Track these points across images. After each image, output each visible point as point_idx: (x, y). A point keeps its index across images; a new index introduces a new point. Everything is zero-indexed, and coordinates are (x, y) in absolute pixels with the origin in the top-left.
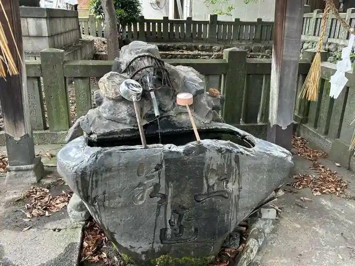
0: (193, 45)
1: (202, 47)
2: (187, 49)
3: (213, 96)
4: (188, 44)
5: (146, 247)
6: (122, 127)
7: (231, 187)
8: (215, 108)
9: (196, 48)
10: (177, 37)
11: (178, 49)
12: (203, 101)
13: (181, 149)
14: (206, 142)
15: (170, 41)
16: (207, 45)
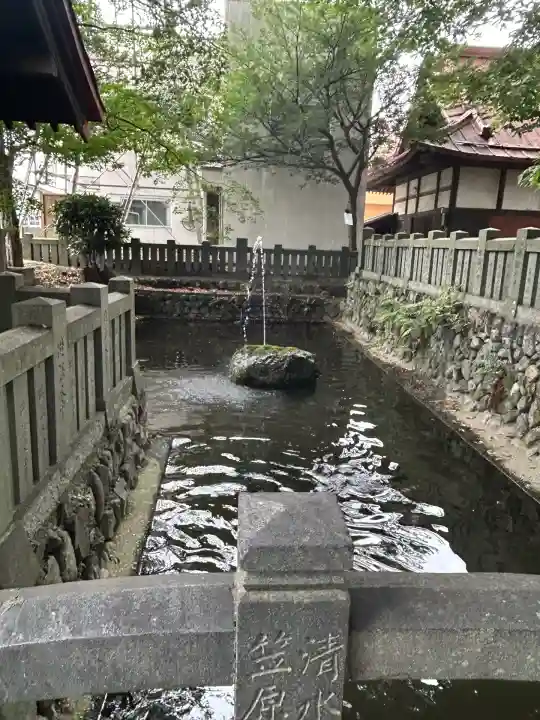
0: (211, 280)
1: (225, 284)
2: (202, 287)
4: (203, 280)
9: (215, 285)
10: (189, 269)
11: (187, 285)
15: (176, 274)
16: (232, 282)
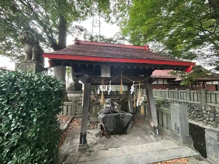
3: (120, 107)
5: (112, 130)
6: (107, 112)
7: (124, 120)
8: (120, 109)
12: (118, 108)
13: (117, 114)
14: (120, 113)
